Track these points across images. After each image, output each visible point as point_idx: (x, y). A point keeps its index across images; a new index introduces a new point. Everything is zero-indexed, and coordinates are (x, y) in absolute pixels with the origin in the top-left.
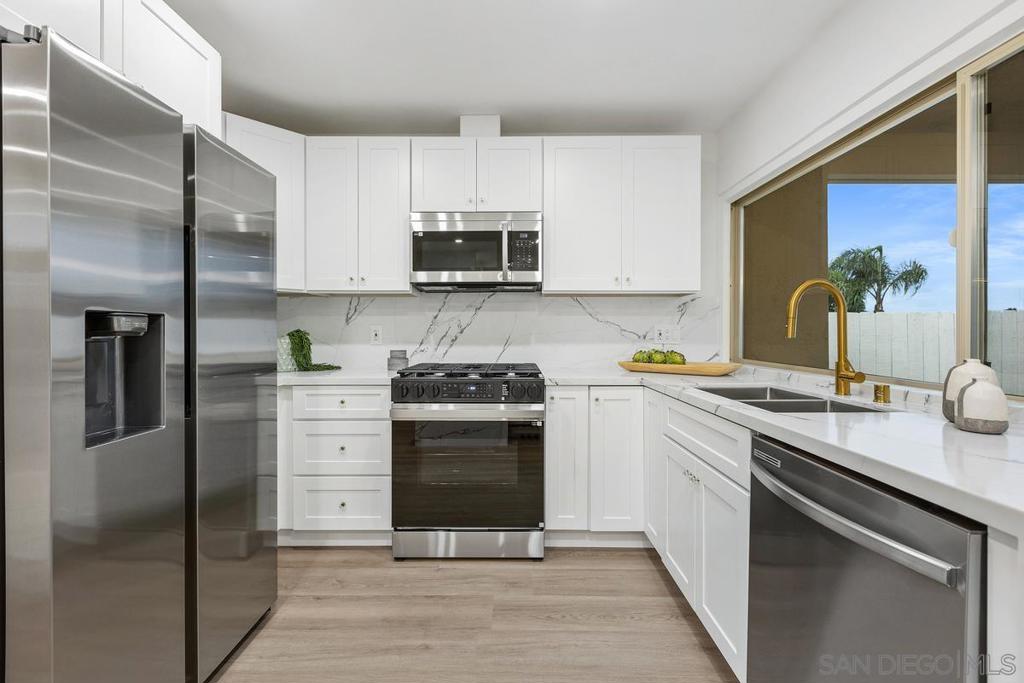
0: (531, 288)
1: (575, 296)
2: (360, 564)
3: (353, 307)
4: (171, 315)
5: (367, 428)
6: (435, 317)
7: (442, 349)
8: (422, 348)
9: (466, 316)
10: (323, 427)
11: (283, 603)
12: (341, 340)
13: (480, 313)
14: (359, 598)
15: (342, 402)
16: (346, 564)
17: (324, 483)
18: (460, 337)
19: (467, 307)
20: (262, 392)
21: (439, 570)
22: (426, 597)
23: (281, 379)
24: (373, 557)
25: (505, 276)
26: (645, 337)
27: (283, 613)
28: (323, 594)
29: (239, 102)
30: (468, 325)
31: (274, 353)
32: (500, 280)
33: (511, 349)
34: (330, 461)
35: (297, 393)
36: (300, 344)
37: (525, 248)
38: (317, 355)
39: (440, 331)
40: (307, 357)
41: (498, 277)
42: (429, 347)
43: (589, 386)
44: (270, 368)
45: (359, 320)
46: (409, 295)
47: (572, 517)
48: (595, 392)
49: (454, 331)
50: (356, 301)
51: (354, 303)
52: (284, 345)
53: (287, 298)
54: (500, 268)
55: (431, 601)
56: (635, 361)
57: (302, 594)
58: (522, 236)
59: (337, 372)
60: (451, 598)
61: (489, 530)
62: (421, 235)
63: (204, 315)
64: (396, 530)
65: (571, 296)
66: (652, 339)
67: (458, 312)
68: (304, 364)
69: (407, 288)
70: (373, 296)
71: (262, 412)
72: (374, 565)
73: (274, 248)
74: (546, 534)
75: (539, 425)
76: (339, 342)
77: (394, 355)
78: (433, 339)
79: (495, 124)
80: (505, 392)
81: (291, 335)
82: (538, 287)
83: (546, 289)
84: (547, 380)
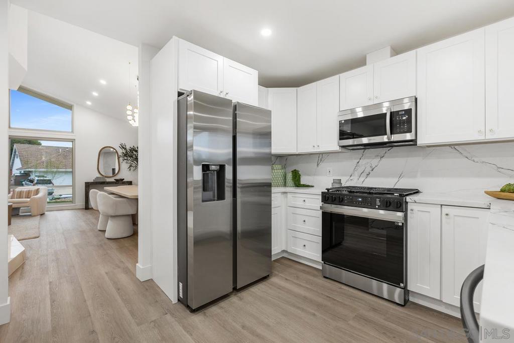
0: (411, 143)
1: (452, 146)
2: (308, 273)
3: (320, 159)
4: (228, 165)
5: (313, 213)
6: (358, 162)
7: (362, 179)
8: (351, 178)
9: (375, 162)
10: (298, 211)
11: (275, 276)
13: (383, 159)
14: (301, 286)
15: (304, 201)
16: (304, 271)
17: (298, 235)
18: (372, 173)
19: (376, 156)
21: (341, 288)
22: (327, 296)
24: (315, 272)
25: (388, 138)
27: (274, 280)
28: (288, 278)
30: (376, 166)
32: (387, 140)
33: (402, 180)
34: (300, 226)
35: (289, 195)
36: (296, 175)
37: (402, 120)
38: (304, 180)
39: (360, 170)
40: (299, 180)
41: (385, 139)
42: (355, 178)
43: (441, 205)
45: (322, 165)
46: (340, 152)
47: (428, 288)
48: (446, 210)
49: (368, 170)
50: (321, 157)
51: (320, 157)
52: (289, 176)
53: (295, 156)
54: (385, 134)
55: (328, 299)
56: (501, 191)
57: (283, 276)
58: (400, 113)
59: (312, 188)
60: (338, 301)
61: (366, 277)
62: (343, 122)
63: (241, 164)
64: (325, 263)
65: (450, 145)
67: (370, 160)
68: (297, 184)
70: (328, 153)
72: (314, 276)
74: (406, 292)
75: (400, 224)
76: (314, 175)
77: (335, 181)
78: (357, 174)
79: (388, 51)
80: (378, 203)
81: (292, 171)
82: (413, 142)
83: (420, 142)
84: (408, 199)
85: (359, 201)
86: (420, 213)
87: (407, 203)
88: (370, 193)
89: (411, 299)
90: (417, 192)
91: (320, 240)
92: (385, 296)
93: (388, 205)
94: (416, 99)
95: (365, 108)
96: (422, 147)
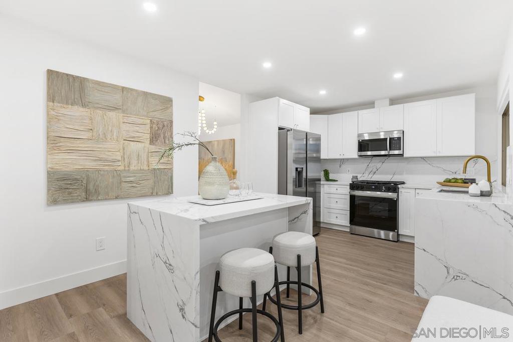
1: (423, 158)
3: (342, 163)
5: (343, 197)
6: (368, 165)
7: (370, 176)
8: (363, 176)
9: (379, 165)
10: (332, 196)
12: (338, 172)
13: (384, 164)
15: (337, 189)
17: (332, 211)
18: (377, 172)
19: (379, 162)
20: (317, 185)
23: (322, 182)
26: (456, 173)
29: (314, 112)
30: (380, 168)
31: (320, 176)
32: (388, 153)
33: (395, 176)
34: (333, 205)
35: (325, 186)
36: (326, 173)
37: (396, 143)
38: (331, 176)
39: (370, 170)
40: (328, 177)
41: (383, 153)
42: (366, 175)
43: (415, 189)
44: (319, 180)
45: (343, 166)
46: (358, 159)
47: (408, 231)
48: (417, 191)
49: (375, 170)
50: (342, 161)
52: (322, 173)
54: (387, 150)
56: (444, 182)
62: (360, 141)
64: (351, 226)
65: (421, 158)
66: (460, 174)
67: (376, 164)
68: (328, 179)
69: (356, 156)
70: (348, 159)
71: (317, 190)
73: (320, 152)
74: (398, 235)
75: (395, 199)
76: (337, 173)
77: (354, 177)
78: (367, 173)
79: (387, 102)
80: (384, 189)
81: (324, 171)
82: (402, 155)
83: (405, 155)
84: (399, 186)
85: (373, 188)
86: (405, 193)
87: (398, 188)
88: (378, 184)
89: (401, 239)
90: (403, 183)
91: (348, 213)
92: (383, 237)
93: (388, 190)
94: (403, 131)
95: (370, 134)
96: (407, 158)
